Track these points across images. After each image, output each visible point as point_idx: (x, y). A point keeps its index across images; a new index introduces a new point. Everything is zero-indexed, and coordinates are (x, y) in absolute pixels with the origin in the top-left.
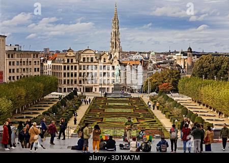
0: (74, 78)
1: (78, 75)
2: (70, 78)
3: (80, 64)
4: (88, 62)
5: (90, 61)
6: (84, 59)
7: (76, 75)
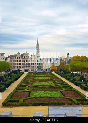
0: (20, 65)
1: (22, 64)
2: (18, 66)
3: (23, 59)
4: (26, 58)
5: (27, 58)
6: (25, 57)
7: (21, 64)
